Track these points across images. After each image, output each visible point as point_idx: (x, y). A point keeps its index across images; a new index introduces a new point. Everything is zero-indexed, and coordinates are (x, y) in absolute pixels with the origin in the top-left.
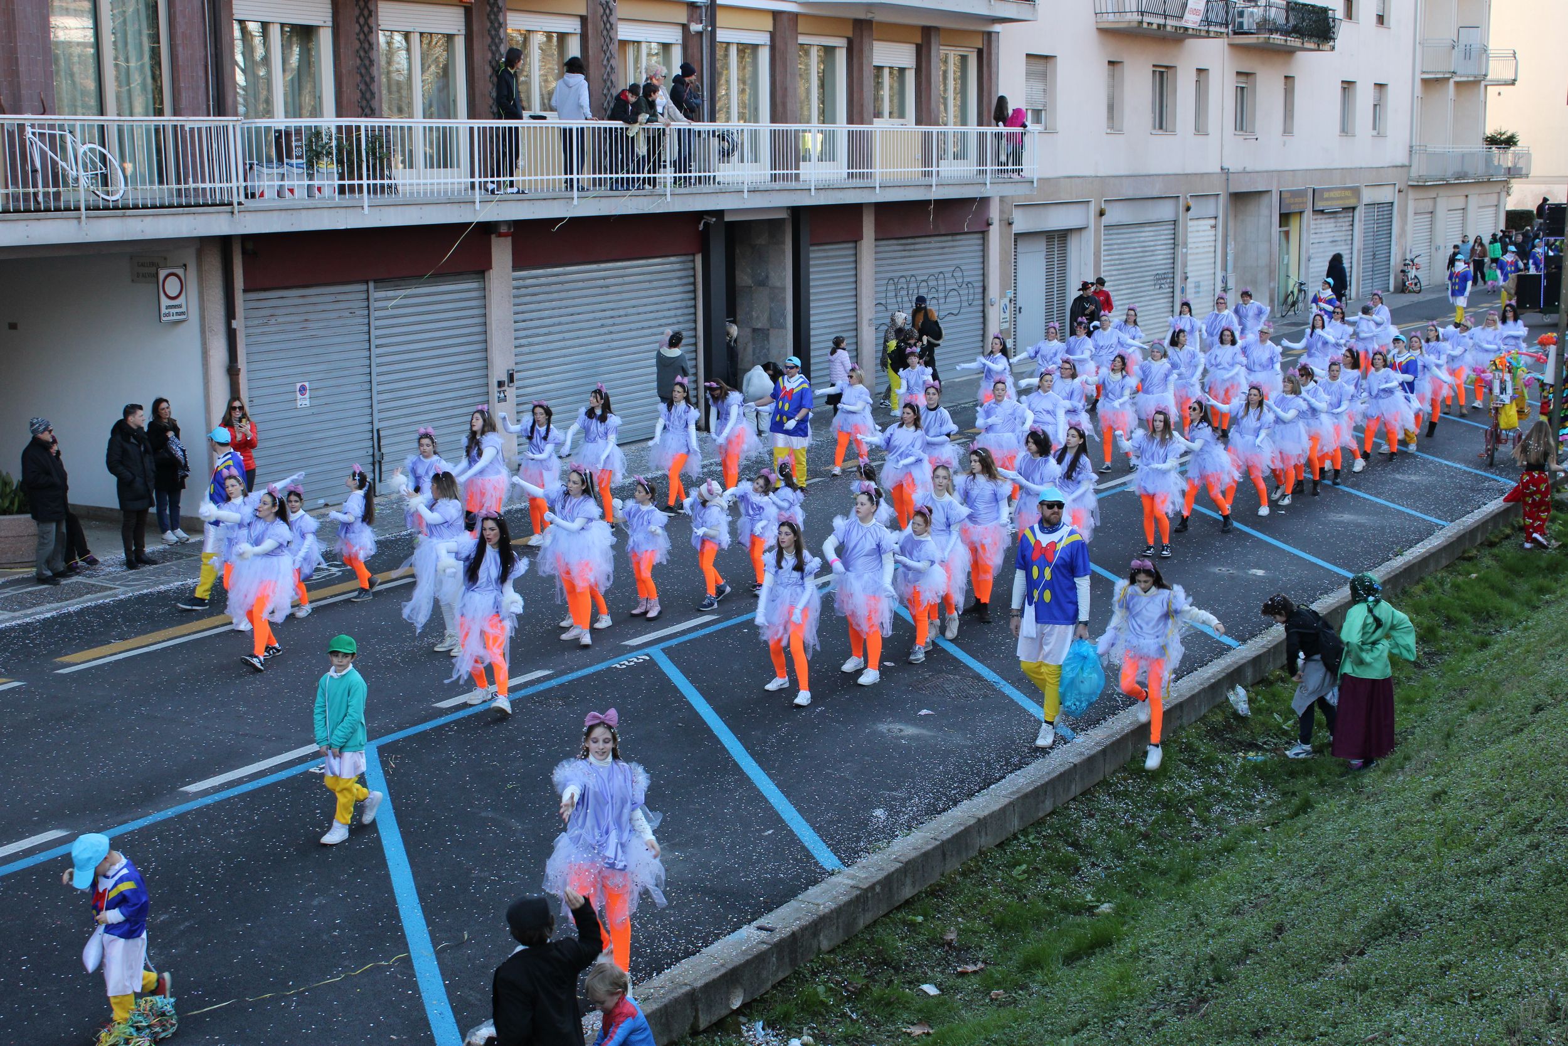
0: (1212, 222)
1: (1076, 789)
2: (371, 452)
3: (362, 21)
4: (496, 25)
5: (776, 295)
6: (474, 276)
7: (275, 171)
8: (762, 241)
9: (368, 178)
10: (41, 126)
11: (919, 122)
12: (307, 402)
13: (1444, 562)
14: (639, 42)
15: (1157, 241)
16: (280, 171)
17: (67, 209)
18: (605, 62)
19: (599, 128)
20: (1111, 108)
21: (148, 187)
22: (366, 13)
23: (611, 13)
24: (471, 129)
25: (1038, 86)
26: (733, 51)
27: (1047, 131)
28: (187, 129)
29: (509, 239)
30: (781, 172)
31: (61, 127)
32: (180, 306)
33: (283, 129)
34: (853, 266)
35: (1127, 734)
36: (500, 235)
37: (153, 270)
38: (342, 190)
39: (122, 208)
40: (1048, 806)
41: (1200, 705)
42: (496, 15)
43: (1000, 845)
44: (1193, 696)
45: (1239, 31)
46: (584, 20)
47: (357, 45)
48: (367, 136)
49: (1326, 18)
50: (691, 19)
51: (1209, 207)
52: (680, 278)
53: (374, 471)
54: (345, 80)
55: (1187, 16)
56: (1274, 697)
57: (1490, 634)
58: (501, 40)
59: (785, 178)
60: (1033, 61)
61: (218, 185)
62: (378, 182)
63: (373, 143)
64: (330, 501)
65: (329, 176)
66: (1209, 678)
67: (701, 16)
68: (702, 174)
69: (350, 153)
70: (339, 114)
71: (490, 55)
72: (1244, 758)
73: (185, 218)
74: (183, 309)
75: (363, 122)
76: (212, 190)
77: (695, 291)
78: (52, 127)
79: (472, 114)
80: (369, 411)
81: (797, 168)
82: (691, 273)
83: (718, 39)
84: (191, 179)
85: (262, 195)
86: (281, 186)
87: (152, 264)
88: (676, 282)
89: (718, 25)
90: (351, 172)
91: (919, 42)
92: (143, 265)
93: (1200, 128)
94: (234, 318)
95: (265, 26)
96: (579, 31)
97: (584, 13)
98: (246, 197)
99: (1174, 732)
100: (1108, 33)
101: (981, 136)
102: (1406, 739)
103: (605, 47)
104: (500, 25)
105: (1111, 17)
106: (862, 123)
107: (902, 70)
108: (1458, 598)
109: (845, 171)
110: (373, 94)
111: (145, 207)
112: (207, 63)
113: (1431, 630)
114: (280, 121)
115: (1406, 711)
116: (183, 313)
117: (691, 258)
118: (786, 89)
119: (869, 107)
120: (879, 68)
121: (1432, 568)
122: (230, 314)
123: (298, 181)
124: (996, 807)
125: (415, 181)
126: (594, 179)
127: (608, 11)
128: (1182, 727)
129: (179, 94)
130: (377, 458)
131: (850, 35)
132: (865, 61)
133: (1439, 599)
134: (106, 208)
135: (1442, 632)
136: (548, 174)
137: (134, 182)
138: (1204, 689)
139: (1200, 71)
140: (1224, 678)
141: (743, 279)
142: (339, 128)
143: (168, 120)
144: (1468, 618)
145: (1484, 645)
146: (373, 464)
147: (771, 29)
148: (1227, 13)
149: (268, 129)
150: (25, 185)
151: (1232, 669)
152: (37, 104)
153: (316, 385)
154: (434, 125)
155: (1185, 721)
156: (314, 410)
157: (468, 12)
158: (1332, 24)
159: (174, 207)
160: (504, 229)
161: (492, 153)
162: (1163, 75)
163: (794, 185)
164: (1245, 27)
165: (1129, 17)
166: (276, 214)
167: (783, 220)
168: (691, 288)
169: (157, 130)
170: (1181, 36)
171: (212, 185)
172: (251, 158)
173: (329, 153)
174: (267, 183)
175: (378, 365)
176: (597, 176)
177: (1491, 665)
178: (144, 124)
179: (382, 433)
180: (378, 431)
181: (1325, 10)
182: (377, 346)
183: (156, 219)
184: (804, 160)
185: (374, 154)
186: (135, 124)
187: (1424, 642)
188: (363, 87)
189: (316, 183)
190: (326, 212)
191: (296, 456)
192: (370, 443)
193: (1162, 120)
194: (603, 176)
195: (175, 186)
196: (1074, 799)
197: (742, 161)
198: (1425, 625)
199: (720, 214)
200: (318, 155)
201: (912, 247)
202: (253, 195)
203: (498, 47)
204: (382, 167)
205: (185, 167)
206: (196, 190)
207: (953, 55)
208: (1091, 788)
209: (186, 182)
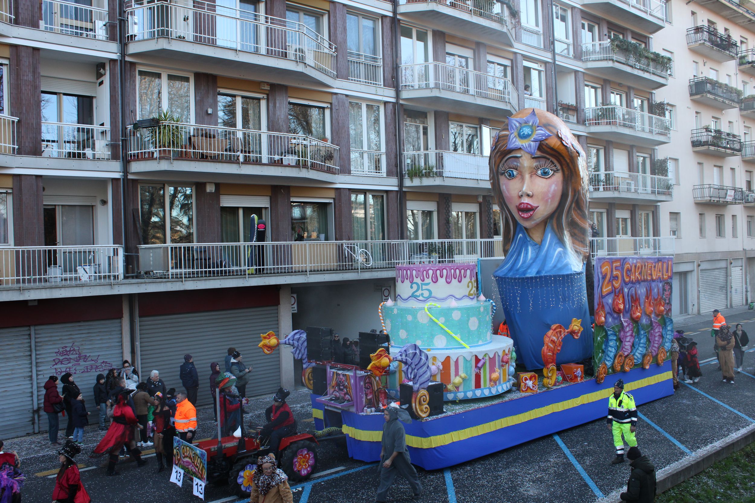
0: (741, 268)
1: (692, 473)
3: (447, 209)
4: (489, 209)
7: (419, 256)
9: (448, 258)
10: (348, 244)
11: (632, 236)
15: (720, 276)
17: (355, 269)
20: (701, 230)
21: (380, 262)
22: (448, 206)
24: (481, 242)
25: (674, 223)
27: (679, 238)
28: (392, 244)
31: (354, 244)
33: (422, 243)
35: (712, 454)
37: (380, 288)
38: (439, 262)
39: (371, 269)
40: (682, 479)
41: (741, 444)
42: (489, 205)
43: (664, 493)
44: (738, 442)
45: (747, 202)
47: (445, 216)
48: (448, 245)
51: (739, 263)
54: (441, 227)
55: (727, 197)
58: (491, 213)
60: (672, 215)
61: (401, 261)
65: (436, 258)
66: (743, 434)
69: (442, 251)
70: (439, 238)
71: (486, 219)
73: (390, 271)
75: (446, 240)
78: (351, 244)
79: (481, 237)
85: (414, 264)
86: (420, 261)
87: (381, 286)
90: (442, 256)
91: (632, 209)
92: (378, 286)
93: (734, 235)
99: (731, 454)
100: (699, 204)
101: (655, 240)
104: (491, 209)
105: (700, 199)
106: (612, 237)
107: (625, 220)
110: (450, 232)
111: (378, 268)
112: (398, 223)
114: (421, 241)
119: (615, 231)
120: (619, 218)
123: (426, 260)
124: (662, 479)
125: (463, 259)
128: (734, 452)
129: (390, 233)
131: (607, 208)
132: (613, 217)
134: (366, 269)
137: (375, 260)
138: (742, 439)
139: (733, 216)
142: (439, 243)
143: (386, 241)
148: (742, 196)
149: (417, 243)
150: (343, 262)
152: (347, 237)
154: (469, 241)
155: (735, 450)
157: (480, 204)
159: (387, 268)
162: (720, 219)
164: (750, 200)
165: (706, 198)
169: (383, 244)
170: (725, 204)
171: (399, 261)
172: (411, 253)
173: (436, 251)
174: (415, 260)
178: (379, 243)
183: (381, 272)
185: (450, 251)
186: (376, 243)
188: (447, 229)
189: (431, 260)
193: (720, 232)
195: (387, 262)
196: (692, 477)
200: (432, 251)
203: (490, 215)
204: (452, 255)
205: (391, 256)
206: (394, 263)
207: (643, 213)
208: (698, 474)
209: (391, 260)
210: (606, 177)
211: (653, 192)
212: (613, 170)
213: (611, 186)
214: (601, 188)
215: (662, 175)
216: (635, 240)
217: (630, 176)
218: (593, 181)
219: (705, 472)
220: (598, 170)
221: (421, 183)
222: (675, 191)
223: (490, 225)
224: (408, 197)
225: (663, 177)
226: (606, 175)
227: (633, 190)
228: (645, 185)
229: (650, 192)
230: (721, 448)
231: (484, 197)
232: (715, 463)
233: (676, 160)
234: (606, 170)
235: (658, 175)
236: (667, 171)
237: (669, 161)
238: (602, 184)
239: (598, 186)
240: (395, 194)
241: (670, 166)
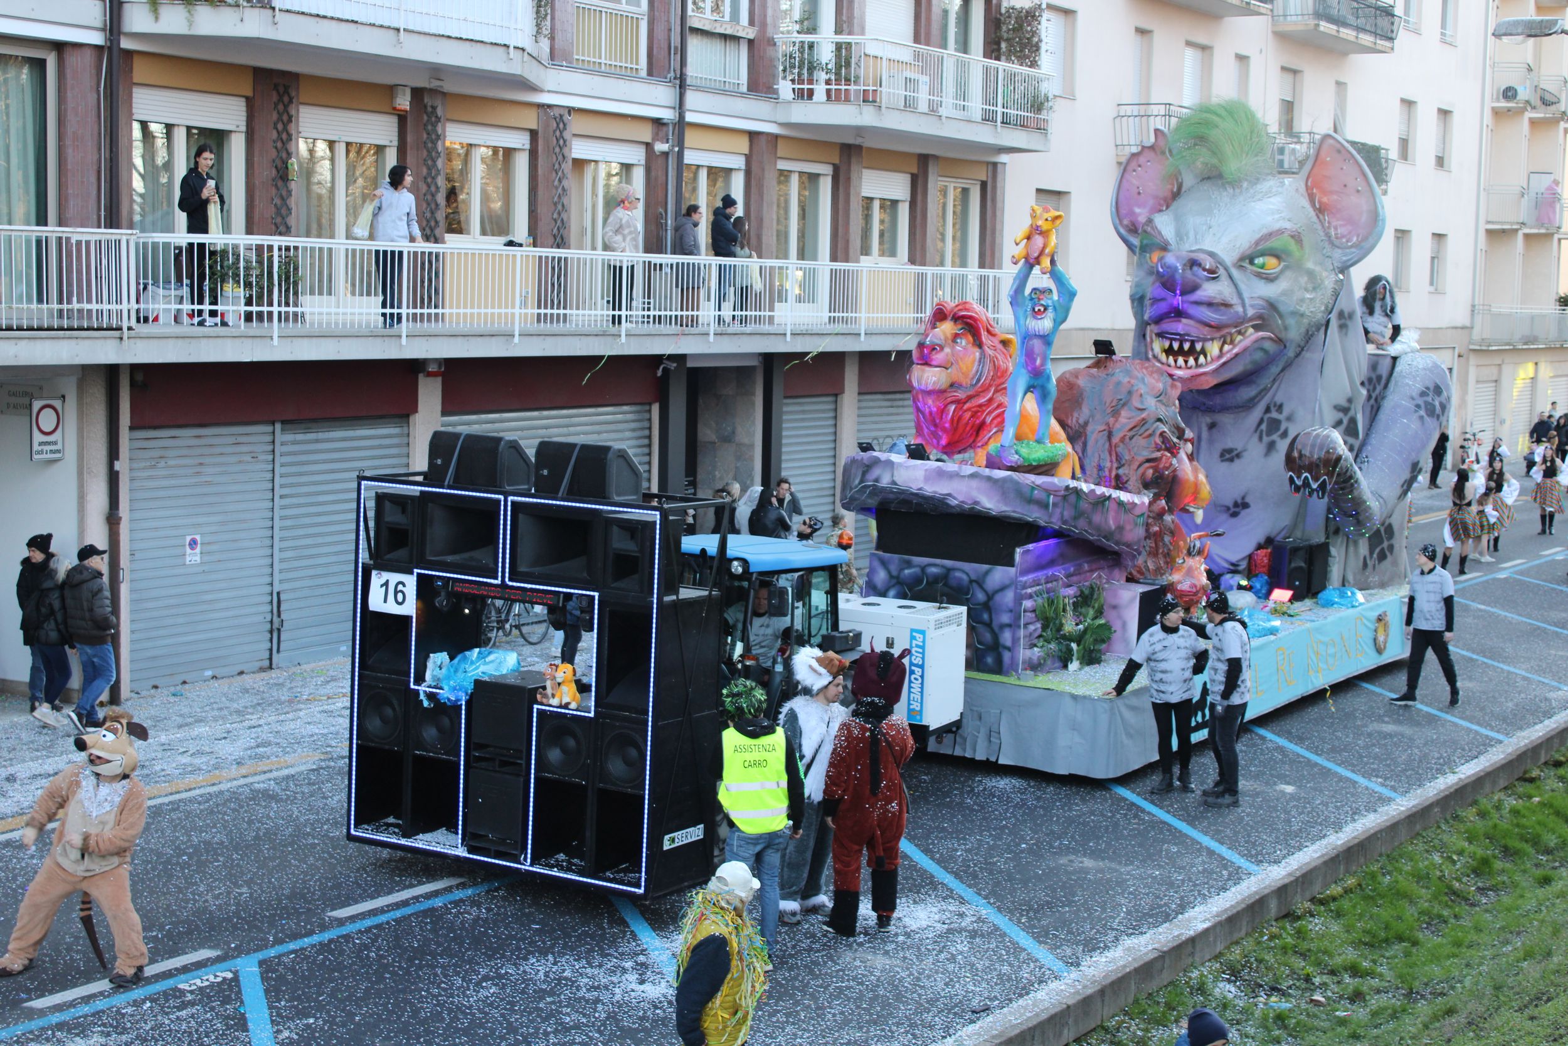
1: (1066, 1034)
2: (269, 618)
3: (280, 126)
4: (434, 137)
5: (742, 454)
6: (396, 420)
7: (173, 292)
8: (729, 390)
9: (280, 305)
11: (912, 260)
12: (198, 559)
13: (1502, 783)
14: (596, 162)
16: (179, 293)
18: (556, 183)
19: (547, 258)
21: (25, 306)
22: (285, 118)
23: (565, 128)
26: (703, 175)
28: (73, 241)
29: (439, 379)
30: (753, 313)
32: (55, 443)
33: (184, 245)
34: (832, 422)
35: (1130, 973)
36: (430, 374)
37: (26, 401)
38: (249, 317)
41: (1215, 941)
42: (434, 125)
44: (1207, 930)
46: (534, 134)
47: (274, 153)
48: (280, 256)
49: (1378, 158)
50: (656, 138)
52: (634, 430)
53: (271, 640)
54: (257, 193)
56: (1300, 934)
57: (1555, 868)
58: (439, 154)
59: (758, 320)
60: (1043, 196)
61: (105, 306)
62: (291, 309)
63: (288, 264)
64: (218, 672)
65: (235, 302)
66: (1226, 910)
67: (667, 135)
68: (663, 313)
69: (260, 278)
70: (249, 231)
71: (425, 171)
72: (1265, 1004)
73: (66, 342)
74: (59, 447)
75: (277, 241)
76: (100, 313)
77: (650, 446)
80: (269, 570)
81: (772, 309)
82: (646, 424)
83: (687, 161)
84: (75, 299)
85: (156, 319)
86: (179, 311)
87: (26, 394)
88: (628, 434)
89: (686, 145)
90: (260, 297)
91: (915, 171)
92: (14, 394)
94: (118, 459)
95: (169, 127)
96: (528, 146)
97: (534, 126)
98: (138, 321)
99: (1185, 970)
101: (983, 280)
102: (1453, 988)
103: (557, 166)
104: (438, 137)
106: (847, 261)
107: (894, 203)
108: (1518, 825)
109: (826, 315)
110: (289, 210)
111: (20, 329)
112: (100, 167)
113: (1485, 862)
115: (1454, 956)
116: (58, 451)
117: (647, 408)
118: (762, 219)
119: (856, 240)
120: (870, 199)
121: (1487, 788)
122: (113, 453)
125: (333, 310)
126: (539, 315)
127: (561, 126)
128: (1193, 965)
129: (67, 200)
130: (276, 625)
132: (852, 192)
133: (1495, 826)
135: (1498, 865)
136: (486, 307)
138: (1220, 923)
140: (1243, 910)
141: (706, 433)
142: (248, 248)
143: (52, 231)
144: (1529, 849)
145: (1546, 881)
146: (271, 632)
147: (747, 151)
149: (167, 245)
151: (1253, 900)
153: (207, 539)
154: (358, 248)
155: (1197, 959)
156: (206, 568)
157: (402, 119)
158: (1384, 165)
159: (54, 330)
160: (432, 368)
161: (422, 282)
163: (766, 328)
164: (1286, 165)
166: (171, 342)
167: (753, 368)
168: (646, 441)
169: (39, 242)
171: (99, 307)
172: (145, 277)
173: (236, 276)
174: (162, 306)
175: (282, 518)
176: (542, 311)
177: (1553, 905)
178: (24, 234)
179: (283, 597)
180: (278, 594)
181: (1376, 150)
182: (281, 497)
183: (32, 343)
184: (780, 301)
185: (288, 278)
186: (13, 234)
187: (1477, 875)
188: (277, 201)
190: (229, 341)
191: (181, 620)
192: (269, 608)
194: (549, 311)
195: (56, 306)
197: (709, 300)
198: (1478, 856)
199: (681, 358)
200: (223, 277)
201: (900, 403)
202: (146, 320)
203: (434, 161)
204: (296, 293)
205: (70, 284)
206: (80, 311)
207: (953, 188)
208: (1086, 1035)
209: (69, 302)
210: (838, 56)
211: (988, 118)
212: (863, 33)
213: (852, 87)
214: (820, 90)
215: (1022, 60)
216: (921, 278)
217: (917, 56)
218: (793, 66)
219: (1106, 1030)
220: (813, 30)
221: (191, 24)
222: (1057, 117)
223: (433, 195)
224: (140, 71)
225: (1025, 70)
226: (839, 47)
227: (923, 107)
228: (962, 92)
229: (978, 116)
230: (1155, 954)
231: (417, 94)
232: (1136, 1001)
233: (1068, 13)
234: (837, 33)
235: (1008, 60)
236: (1038, 48)
237: (1046, 15)
238: (823, 76)
239: (810, 82)
240: (88, 57)
241: (1049, 29)
